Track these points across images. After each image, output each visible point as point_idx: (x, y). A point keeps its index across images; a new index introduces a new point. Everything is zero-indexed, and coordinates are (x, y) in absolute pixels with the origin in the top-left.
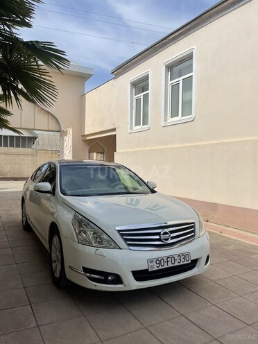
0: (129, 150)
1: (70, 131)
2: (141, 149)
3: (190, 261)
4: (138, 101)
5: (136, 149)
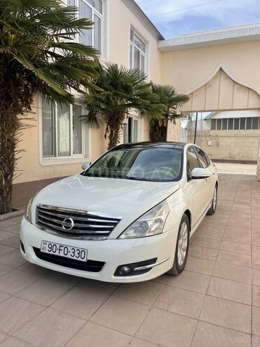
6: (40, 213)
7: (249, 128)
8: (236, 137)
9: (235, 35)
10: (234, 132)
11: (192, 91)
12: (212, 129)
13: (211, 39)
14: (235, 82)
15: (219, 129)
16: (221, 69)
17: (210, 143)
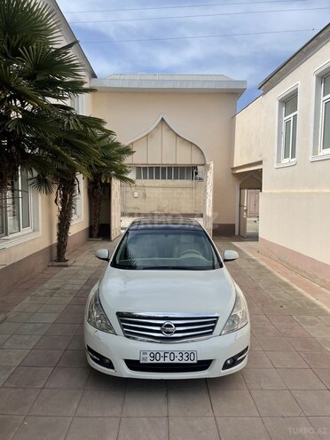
0: (275, 191)
1: (212, 165)
2: (286, 191)
3: (195, 361)
4: (288, 123)
5: (282, 191)
6: (121, 321)
7: (176, 178)
8: (164, 187)
9: (178, 86)
10: (161, 182)
11: (132, 141)
12: (137, 178)
13: (152, 85)
14: (177, 135)
15: (145, 178)
16: (162, 119)
17: (136, 194)
